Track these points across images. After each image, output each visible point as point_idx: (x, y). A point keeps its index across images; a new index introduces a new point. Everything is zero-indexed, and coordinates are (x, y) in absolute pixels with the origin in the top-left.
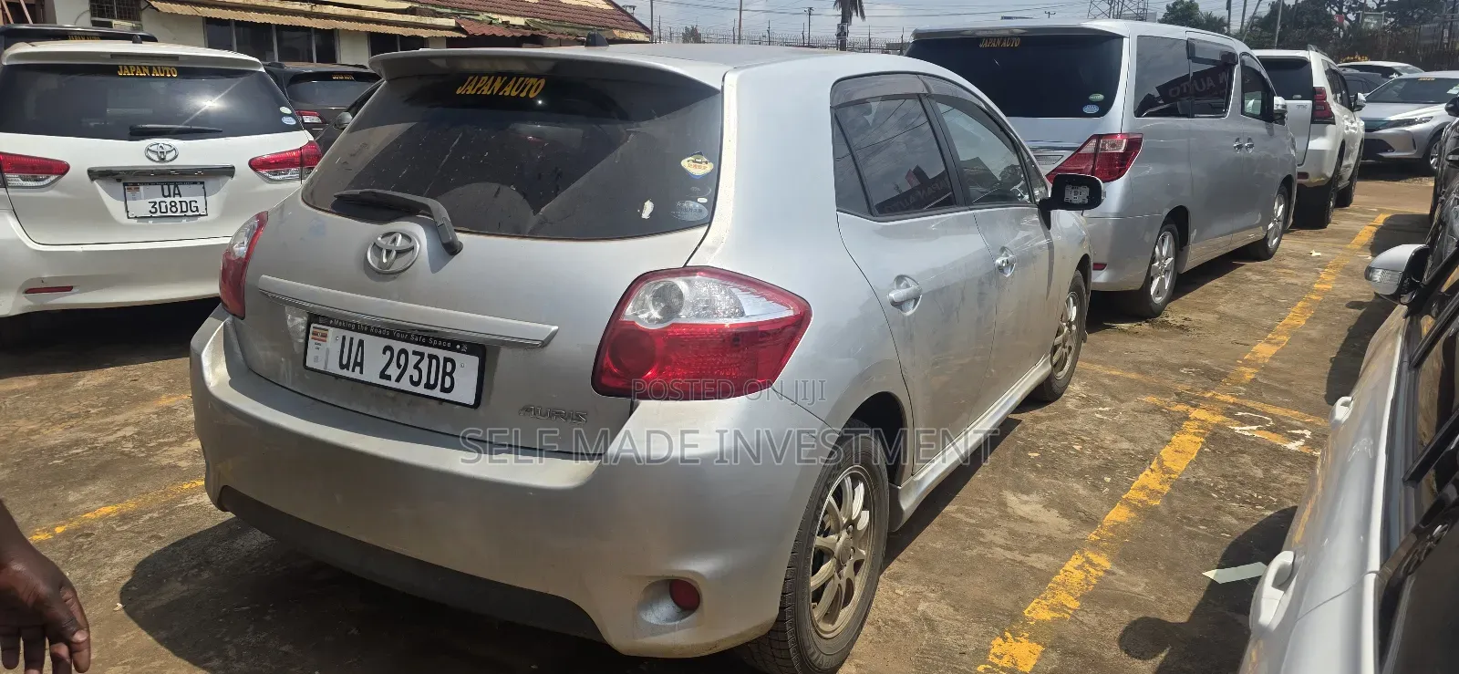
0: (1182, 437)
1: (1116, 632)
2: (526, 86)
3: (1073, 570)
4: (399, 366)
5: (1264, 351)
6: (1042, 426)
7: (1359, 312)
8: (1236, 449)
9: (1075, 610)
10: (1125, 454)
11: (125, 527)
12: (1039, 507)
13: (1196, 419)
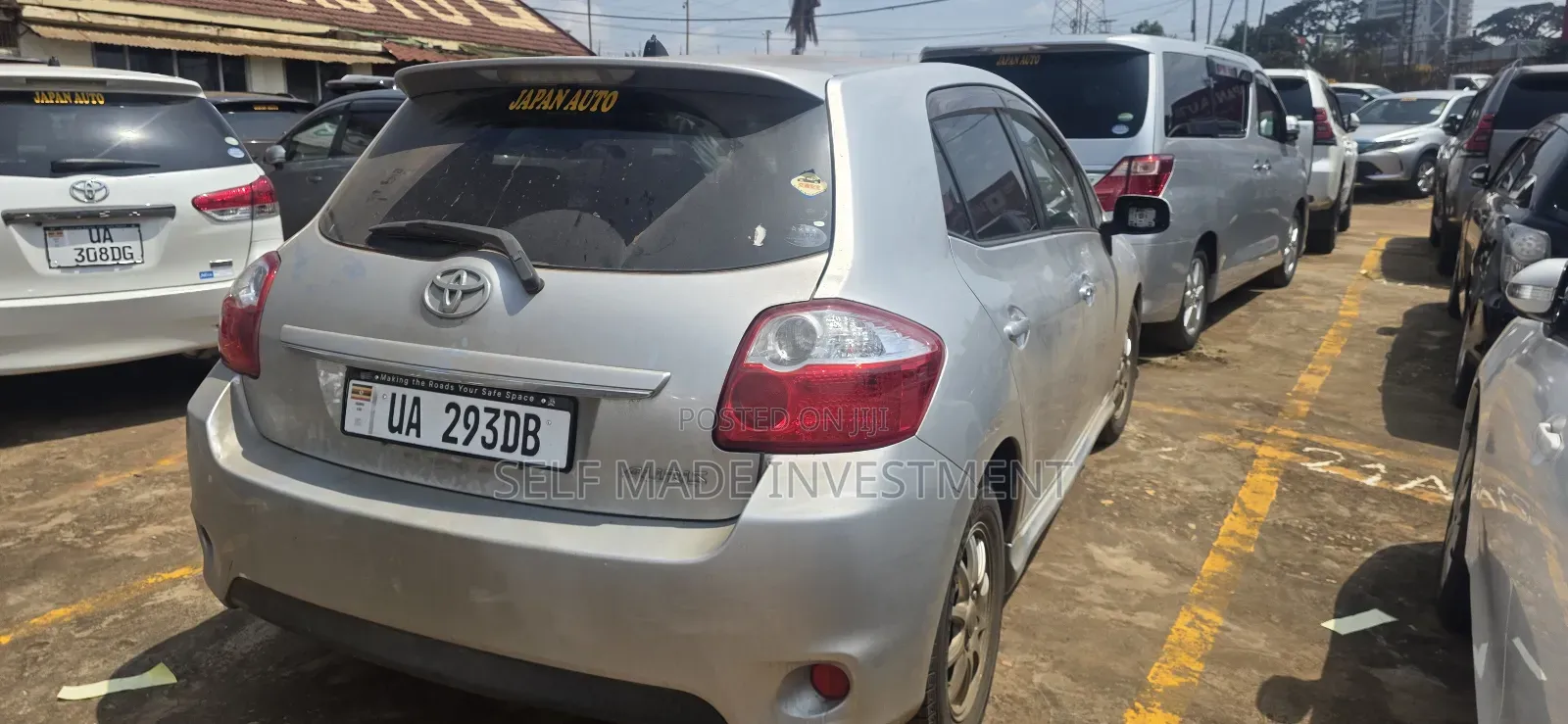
0: (1255, 475)
1: (1251, 696)
2: (595, 99)
3: (1185, 628)
4: (467, 426)
5: (1311, 382)
6: (1108, 471)
7: (1392, 339)
8: (1314, 487)
9: (1201, 673)
10: (1202, 498)
11: (86, 633)
12: (1129, 560)
13: (1264, 457)
